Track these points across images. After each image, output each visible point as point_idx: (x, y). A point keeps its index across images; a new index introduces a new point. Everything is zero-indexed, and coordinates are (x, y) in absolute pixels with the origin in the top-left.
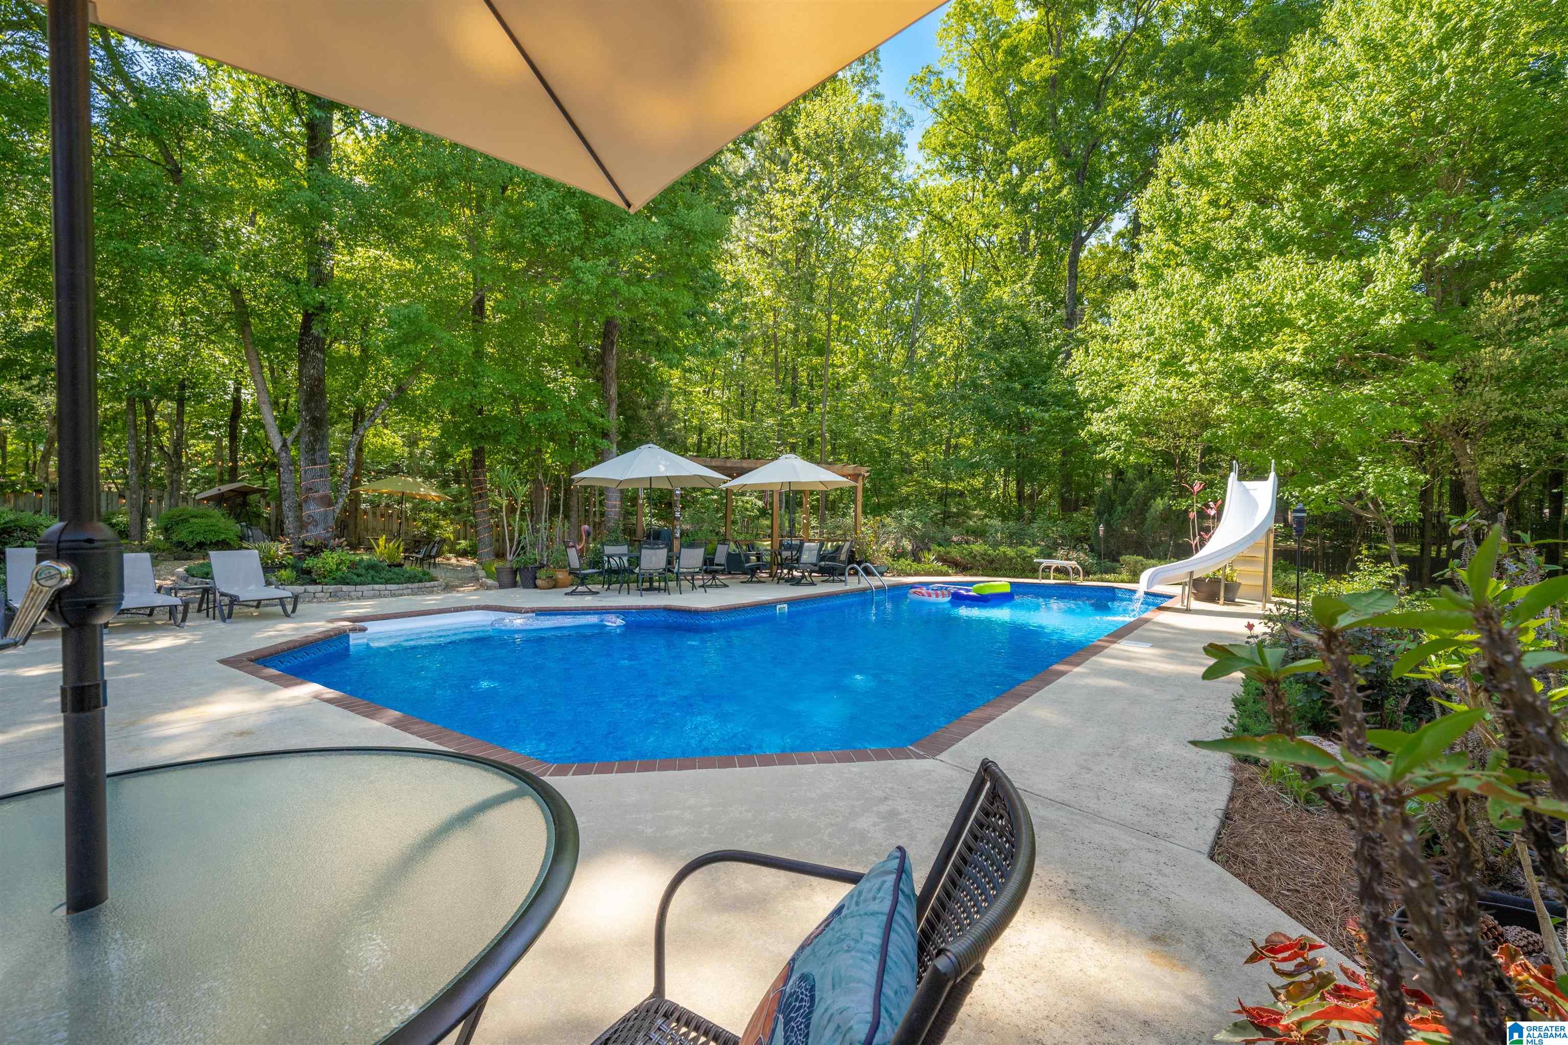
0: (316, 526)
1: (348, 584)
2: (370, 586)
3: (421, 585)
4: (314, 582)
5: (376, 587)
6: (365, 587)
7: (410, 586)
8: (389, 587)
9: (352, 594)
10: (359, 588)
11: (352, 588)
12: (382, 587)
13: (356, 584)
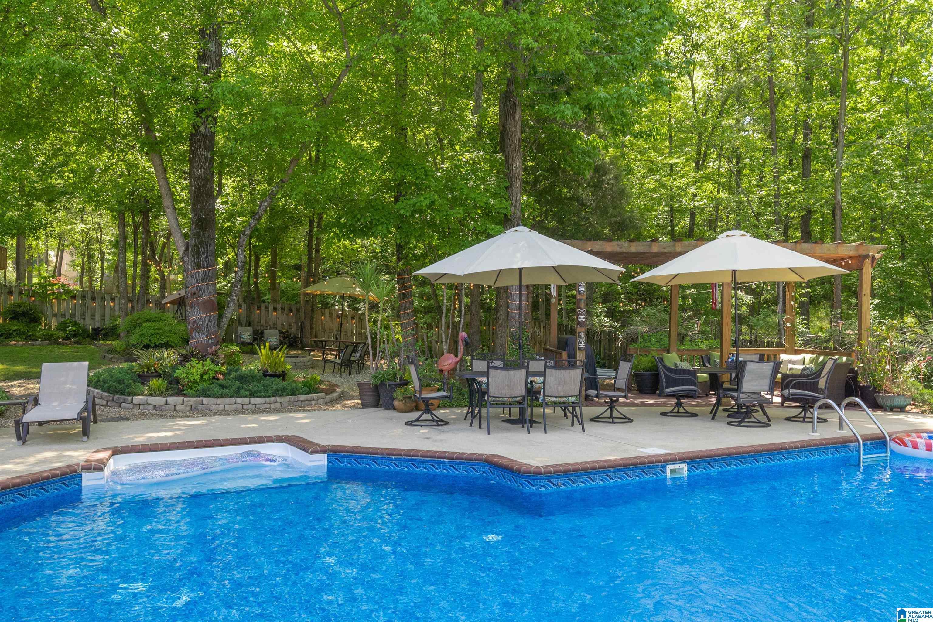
0: (199, 332)
1: (209, 396)
2: (233, 400)
3: (292, 398)
4: (180, 393)
5: (239, 400)
6: (227, 400)
7: (278, 399)
8: (253, 400)
9: (213, 407)
10: (220, 401)
11: (214, 400)
12: (246, 400)
13: (217, 397)
